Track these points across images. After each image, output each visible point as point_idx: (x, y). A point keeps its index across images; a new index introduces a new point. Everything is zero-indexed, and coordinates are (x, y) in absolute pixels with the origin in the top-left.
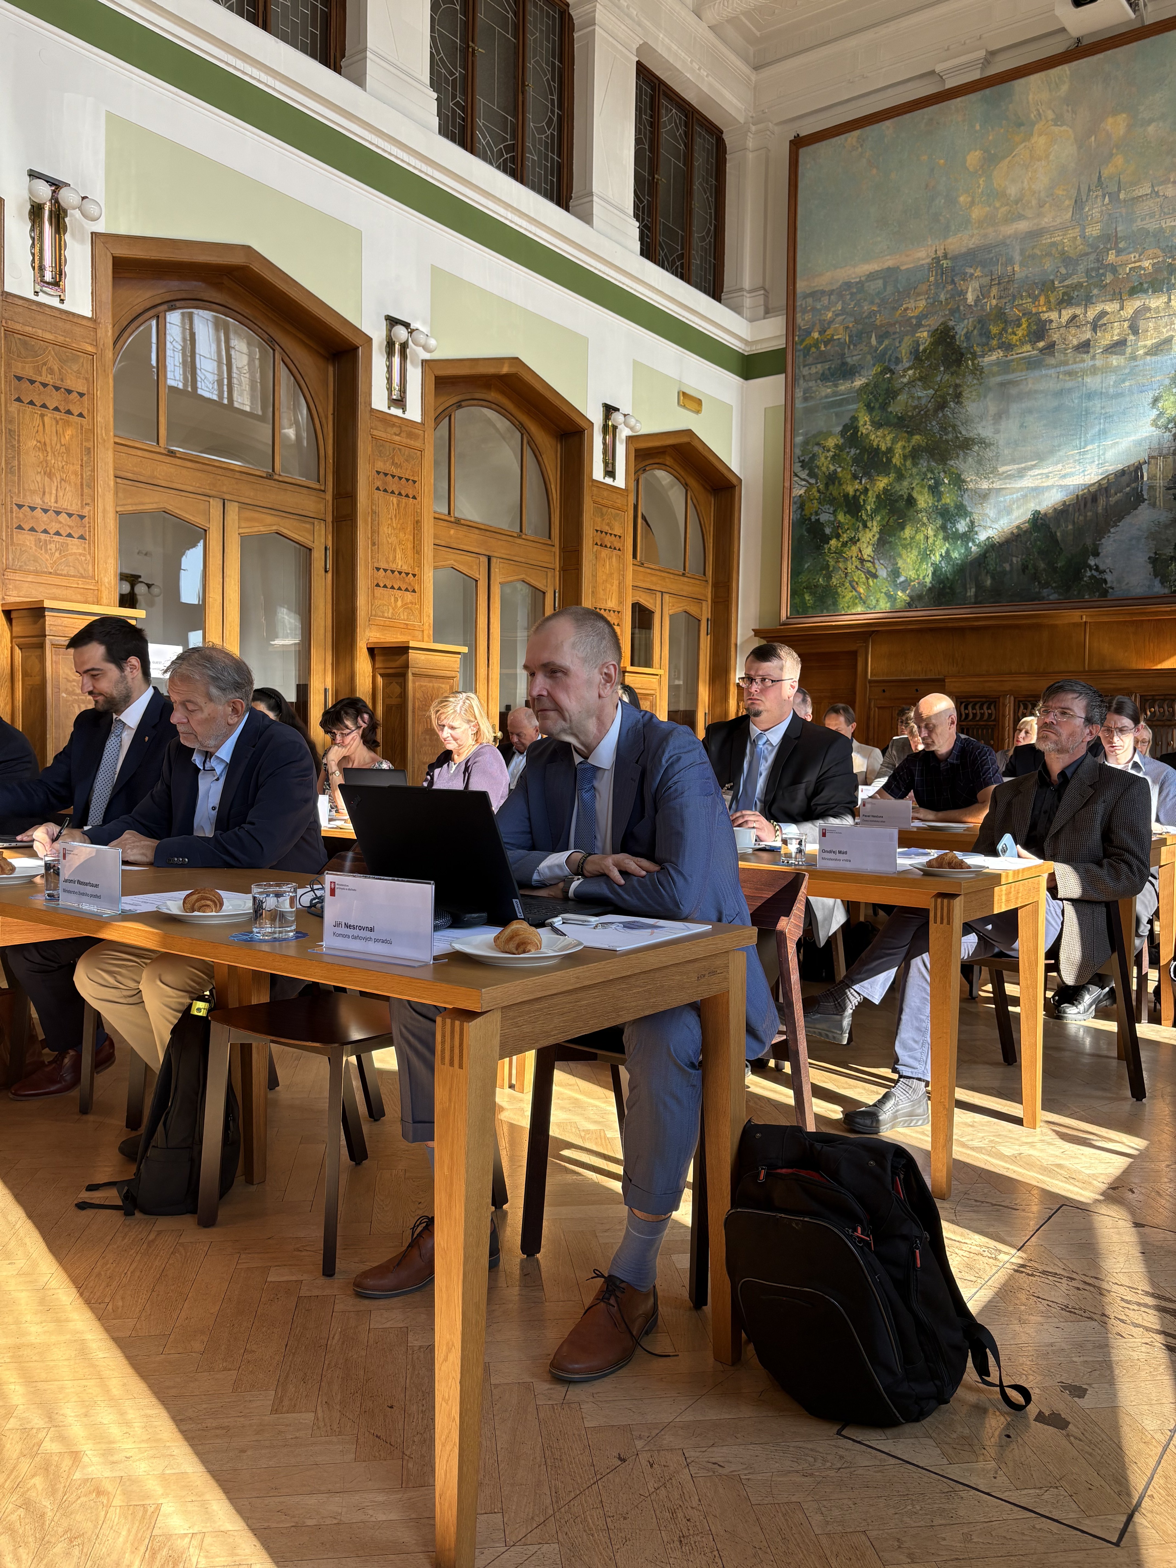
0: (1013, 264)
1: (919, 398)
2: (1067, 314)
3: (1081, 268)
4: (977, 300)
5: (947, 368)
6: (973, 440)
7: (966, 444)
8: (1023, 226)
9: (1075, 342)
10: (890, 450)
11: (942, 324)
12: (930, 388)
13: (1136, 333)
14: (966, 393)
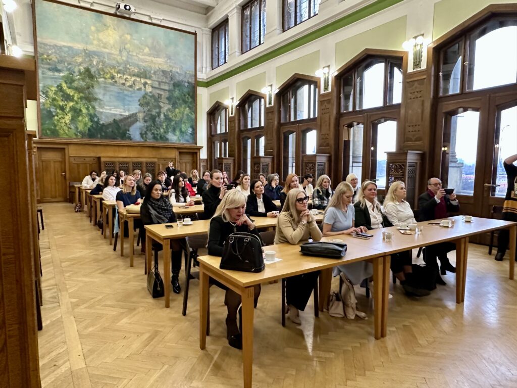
0: (105, 59)
1: (81, 84)
3: (122, 66)
4: (96, 64)
5: (89, 78)
6: (98, 98)
7: (96, 99)
9: (121, 82)
10: (73, 96)
11: (87, 67)
12: (85, 82)
13: (134, 84)
14: (95, 86)
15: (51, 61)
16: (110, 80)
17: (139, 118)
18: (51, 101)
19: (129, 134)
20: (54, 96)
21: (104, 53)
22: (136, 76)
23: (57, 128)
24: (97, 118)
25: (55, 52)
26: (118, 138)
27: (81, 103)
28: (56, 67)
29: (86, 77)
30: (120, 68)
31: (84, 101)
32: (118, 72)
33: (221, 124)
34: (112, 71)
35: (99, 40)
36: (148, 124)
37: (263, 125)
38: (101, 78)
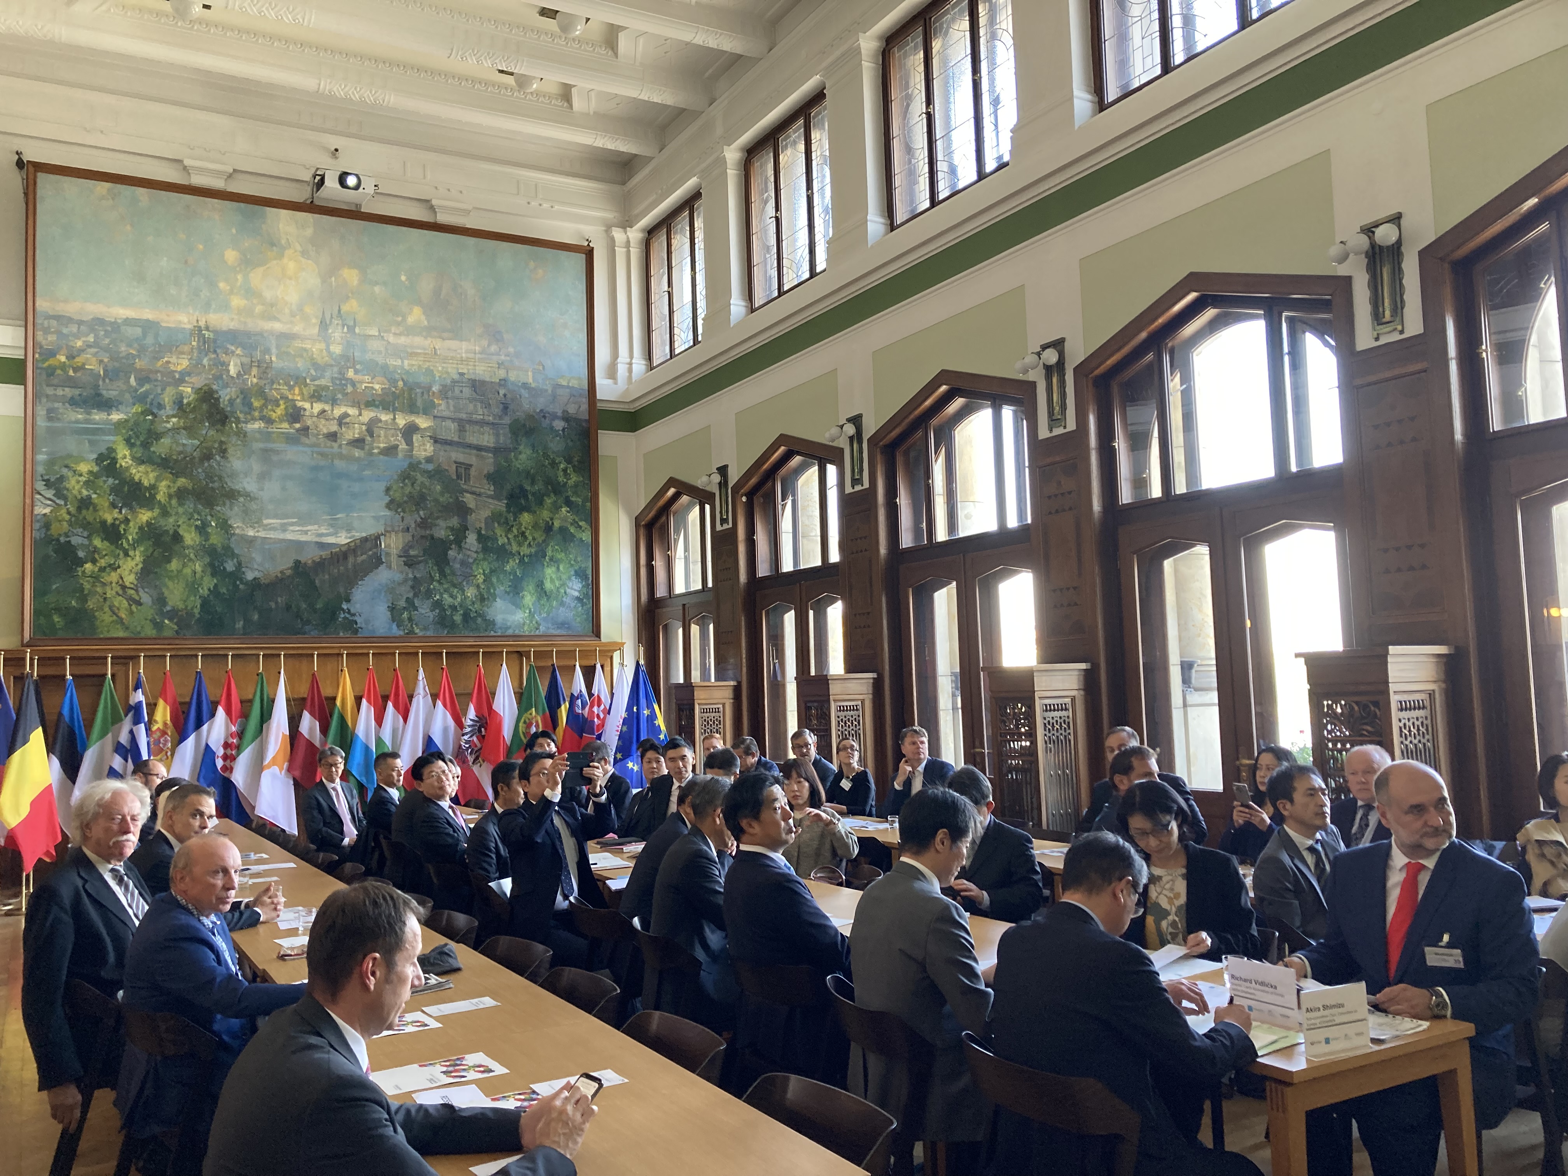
0: (270, 354)
1: (184, 445)
2: (318, 407)
3: (328, 374)
4: (239, 374)
5: (212, 425)
6: (239, 492)
7: (232, 495)
8: (277, 326)
9: (325, 431)
10: (153, 487)
11: (205, 385)
12: (195, 439)
13: (372, 436)
14: (231, 451)
15: (79, 374)
16: (285, 425)
17: (388, 555)
18: (72, 509)
19: (349, 612)
20: (85, 493)
21: (265, 335)
22: (377, 407)
23: (91, 604)
24: (235, 560)
25: (95, 344)
26: (307, 628)
27: (181, 510)
28: (99, 395)
29: (202, 422)
30: (323, 382)
31: (190, 505)
32: (316, 396)
33: (686, 559)
34: (295, 395)
35: (250, 292)
36: (420, 572)
37: (835, 557)
38: (254, 419)
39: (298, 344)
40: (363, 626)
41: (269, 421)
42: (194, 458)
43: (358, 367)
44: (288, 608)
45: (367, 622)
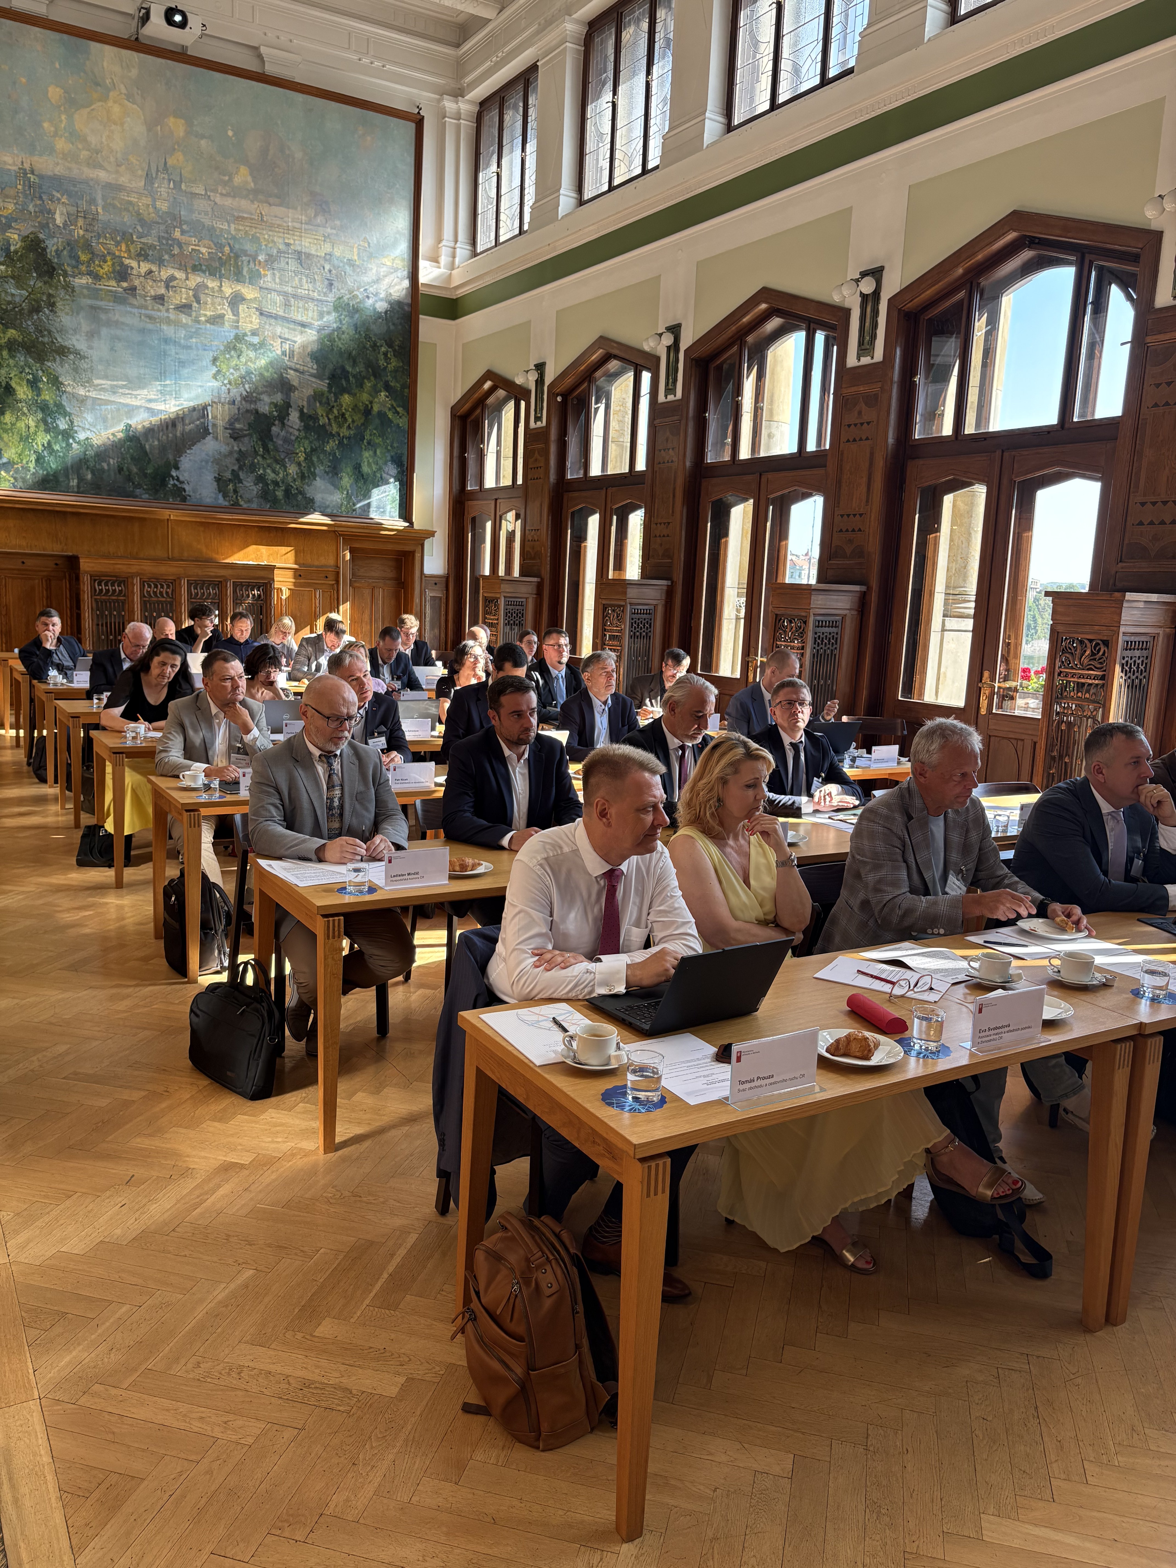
0: (96, 206)
1: (13, 295)
2: (145, 267)
3: (154, 232)
4: (65, 224)
5: (40, 276)
6: (69, 349)
7: (63, 352)
8: (102, 175)
9: (153, 293)
11: (31, 233)
12: (23, 289)
13: (198, 302)
14: (59, 304)
16: (113, 283)
17: (214, 425)
19: (178, 479)
21: (91, 183)
22: (204, 272)
24: (67, 418)
26: (138, 491)
27: (11, 362)
29: (29, 272)
30: (149, 240)
31: (21, 358)
32: (142, 255)
33: (498, 453)
34: (122, 251)
35: (74, 136)
36: (246, 445)
37: (641, 465)
38: (81, 274)
39: (123, 196)
40: (191, 494)
41: (97, 277)
42: (23, 309)
43: (185, 227)
44: (120, 470)
45: (194, 491)
